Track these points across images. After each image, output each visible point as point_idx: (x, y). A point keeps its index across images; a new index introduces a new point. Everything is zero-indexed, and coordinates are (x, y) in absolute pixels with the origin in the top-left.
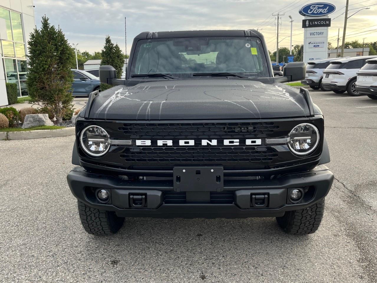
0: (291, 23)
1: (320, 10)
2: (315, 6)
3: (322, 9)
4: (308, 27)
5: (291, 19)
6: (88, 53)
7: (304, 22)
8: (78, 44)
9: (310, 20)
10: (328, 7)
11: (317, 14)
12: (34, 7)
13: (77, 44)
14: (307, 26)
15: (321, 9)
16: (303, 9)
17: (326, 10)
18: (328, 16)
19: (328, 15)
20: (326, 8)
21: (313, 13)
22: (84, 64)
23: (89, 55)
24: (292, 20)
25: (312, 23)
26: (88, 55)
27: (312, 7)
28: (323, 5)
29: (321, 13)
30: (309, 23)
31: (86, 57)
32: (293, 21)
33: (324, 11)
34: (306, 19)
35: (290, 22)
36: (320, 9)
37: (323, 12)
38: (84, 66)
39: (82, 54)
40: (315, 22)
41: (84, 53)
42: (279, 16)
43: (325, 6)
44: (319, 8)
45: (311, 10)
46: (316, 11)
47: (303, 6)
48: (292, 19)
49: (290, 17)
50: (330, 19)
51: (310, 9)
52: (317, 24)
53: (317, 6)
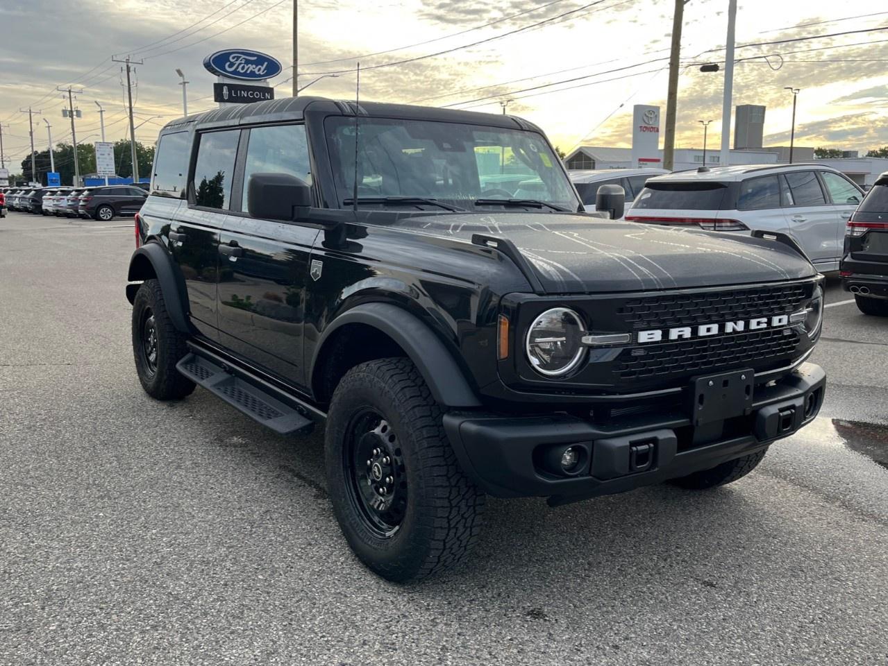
0: (182, 86)
1: (251, 67)
2: (238, 58)
3: (254, 66)
4: (228, 101)
5: (182, 78)
7: (218, 88)
9: (230, 87)
10: (266, 63)
11: (245, 74)
14: (226, 98)
15: (252, 65)
16: (213, 60)
17: (263, 68)
18: (268, 83)
19: (268, 80)
20: (262, 65)
21: (235, 72)
24: (186, 81)
25: (236, 93)
27: (233, 58)
28: (255, 58)
29: (253, 74)
30: (230, 91)
32: (188, 83)
33: (259, 70)
34: (222, 82)
35: (181, 84)
36: (250, 65)
37: (257, 73)
40: (243, 92)
42: (130, 64)
43: (261, 59)
44: (247, 62)
45: (231, 65)
46: (243, 68)
47: (213, 53)
48: (184, 79)
49: (179, 72)
50: (272, 89)
51: (230, 61)
52: (246, 96)
53: (243, 56)
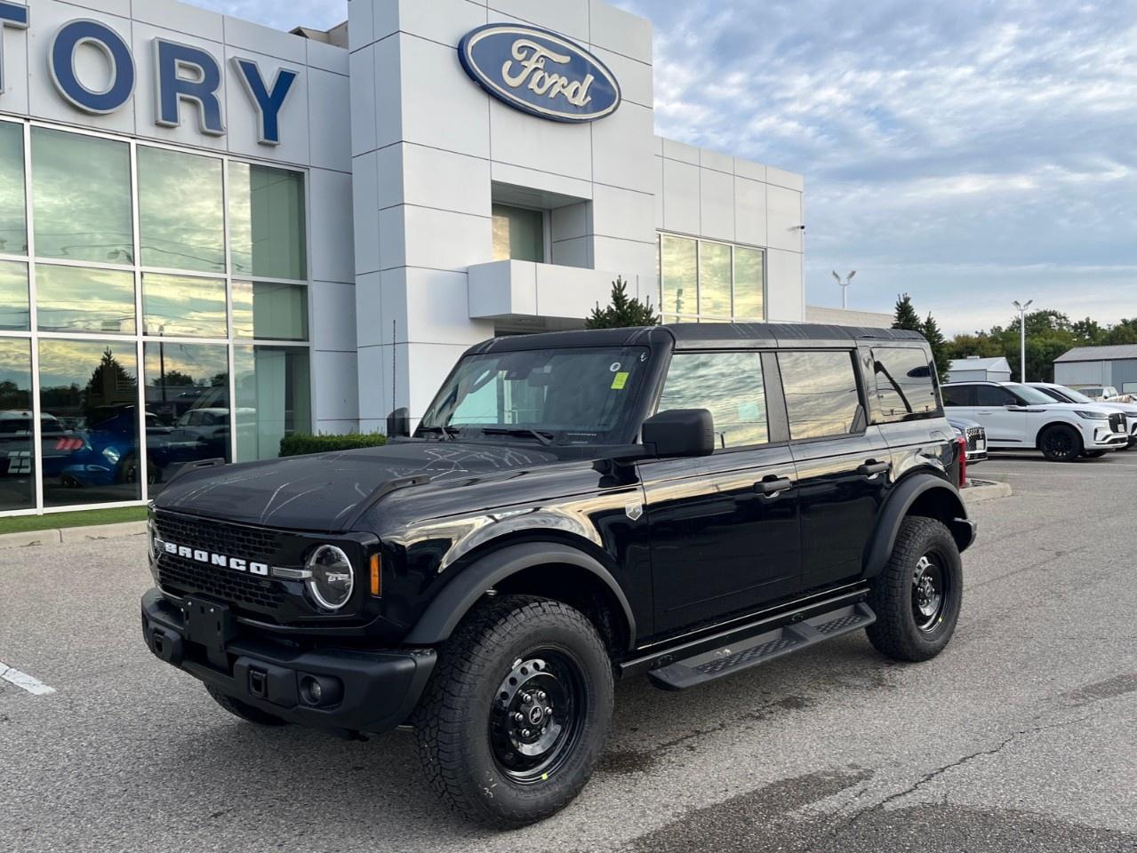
6: (1095, 323)
8: (1030, 302)
12: (803, 228)
13: (1027, 301)
22: (1055, 361)
23: (1096, 330)
26: (1092, 329)
31: (1087, 337)
38: (1056, 365)
39: (1075, 327)
41: (1081, 323)
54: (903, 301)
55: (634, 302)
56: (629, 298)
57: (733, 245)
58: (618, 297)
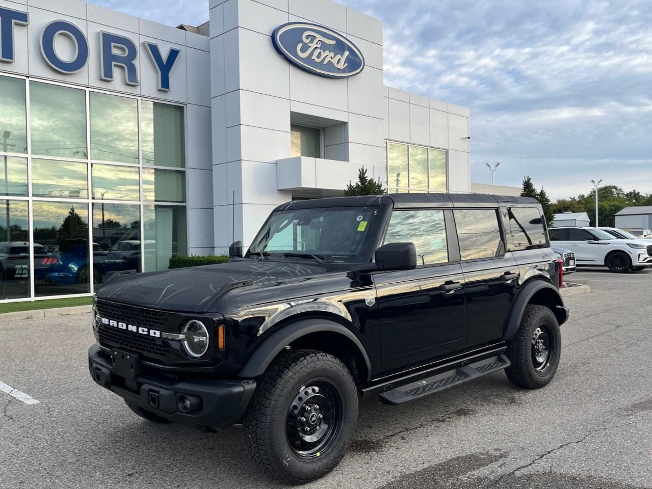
6: (638, 193)
8: (601, 181)
12: (469, 138)
13: (599, 180)
22: (616, 214)
23: (639, 197)
26: (637, 196)
31: (634, 201)
38: (616, 217)
39: (627, 195)
41: (630, 193)
54: (527, 180)
55: (371, 181)
56: (368, 179)
57: (429, 148)
58: (362, 178)
